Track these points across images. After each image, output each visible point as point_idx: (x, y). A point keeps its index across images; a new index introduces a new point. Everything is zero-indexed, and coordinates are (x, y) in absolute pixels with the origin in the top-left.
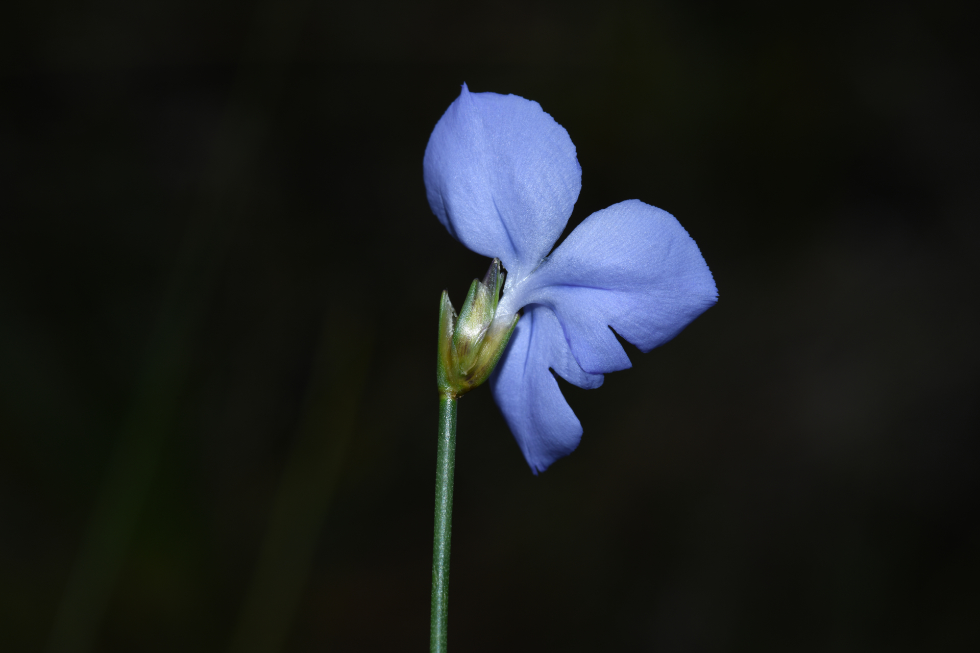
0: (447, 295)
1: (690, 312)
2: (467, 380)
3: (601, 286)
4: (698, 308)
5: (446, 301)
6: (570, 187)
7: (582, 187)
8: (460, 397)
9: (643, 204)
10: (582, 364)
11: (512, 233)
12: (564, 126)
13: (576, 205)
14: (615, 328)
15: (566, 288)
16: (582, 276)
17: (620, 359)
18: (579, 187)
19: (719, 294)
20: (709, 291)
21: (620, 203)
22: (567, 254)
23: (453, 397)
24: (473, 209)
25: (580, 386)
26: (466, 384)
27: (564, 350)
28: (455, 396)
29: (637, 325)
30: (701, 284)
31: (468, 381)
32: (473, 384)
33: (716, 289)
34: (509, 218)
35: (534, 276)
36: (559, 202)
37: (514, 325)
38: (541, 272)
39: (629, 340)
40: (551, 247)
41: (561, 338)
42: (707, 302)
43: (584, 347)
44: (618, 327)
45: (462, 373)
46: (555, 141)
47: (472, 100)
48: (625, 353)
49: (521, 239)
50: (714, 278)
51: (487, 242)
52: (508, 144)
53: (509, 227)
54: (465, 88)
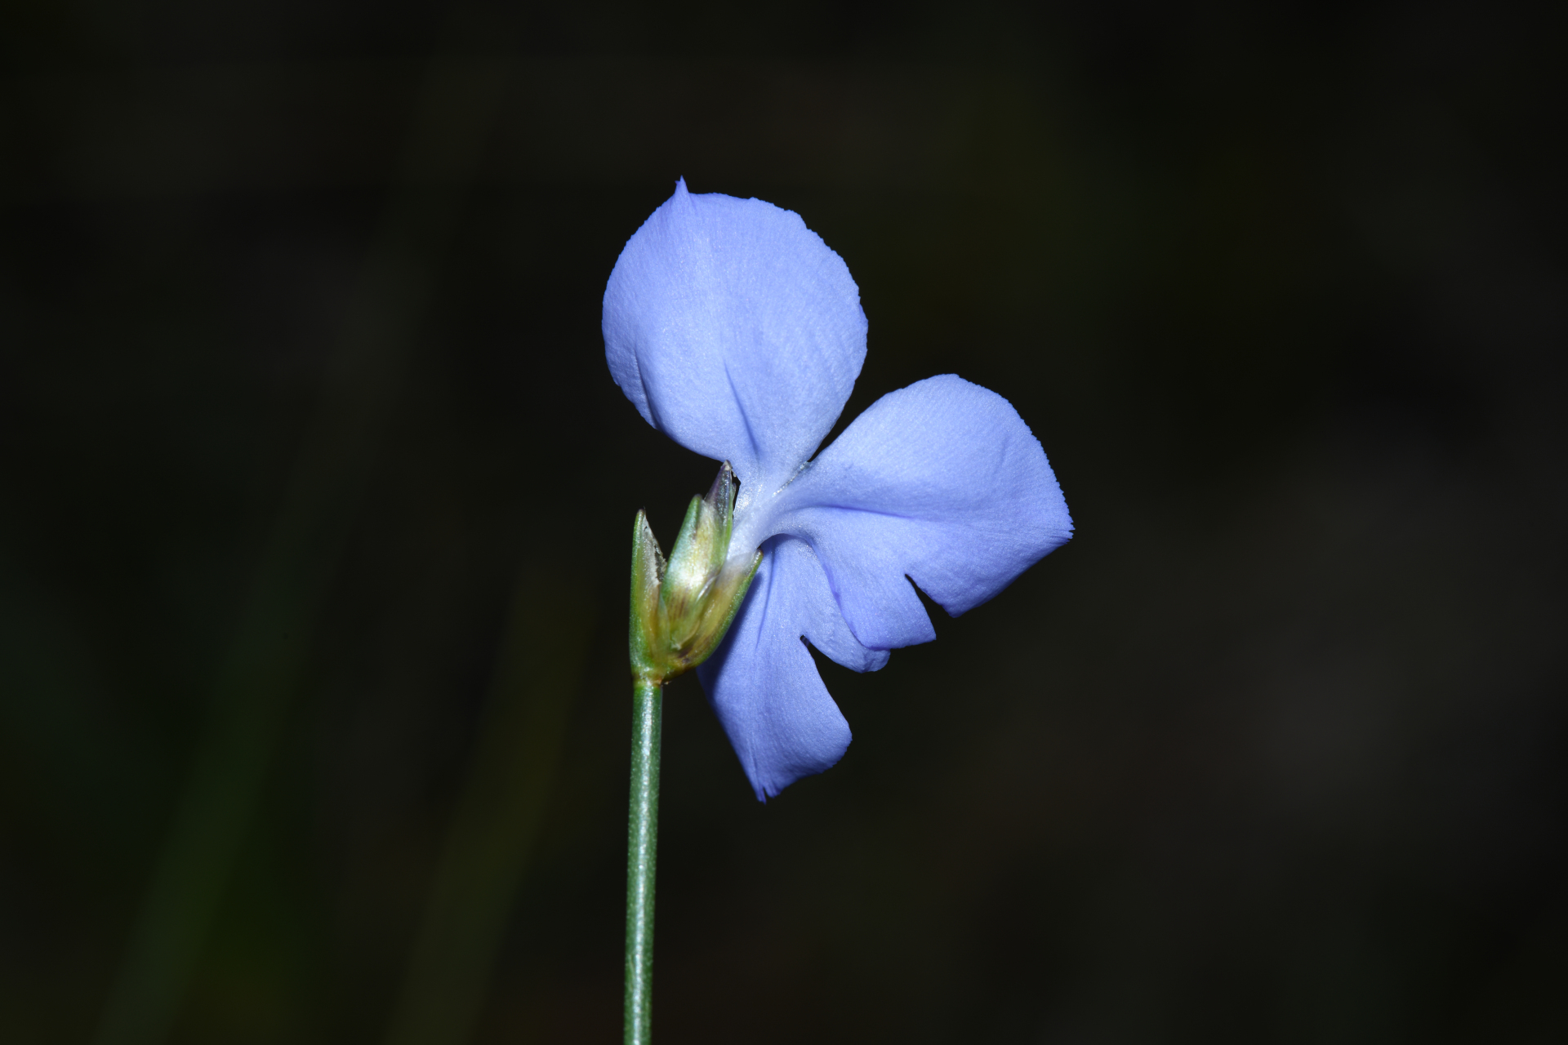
0: (645, 518)
1: (1029, 553)
2: (680, 657)
3: (895, 511)
4: (1041, 548)
5: (643, 528)
6: (850, 352)
7: (868, 353)
8: (667, 683)
9: (964, 382)
10: (858, 633)
11: (752, 420)
12: (839, 253)
13: (858, 382)
14: (915, 579)
15: (836, 512)
16: (865, 494)
17: (917, 626)
18: (863, 353)
19: (1074, 527)
20: (1059, 522)
21: (927, 380)
22: (842, 460)
23: (657, 684)
24: (691, 381)
25: (851, 668)
26: (679, 664)
27: (829, 608)
28: (659, 682)
29: (950, 574)
30: (1047, 510)
31: (683, 658)
32: (689, 663)
33: (1069, 519)
34: (750, 398)
35: (787, 491)
36: (832, 375)
37: (755, 570)
38: (798, 486)
39: (935, 598)
40: (816, 447)
41: (825, 591)
42: (1056, 540)
43: (864, 607)
44: (921, 577)
45: (673, 646)
46: (826, 277)
47: (694, 206)
48: (928, 618)
49: (769, 433)
50: (1065, 501)
51: (712, 434)
52: (753, 280)
53: (748, 411)
54: (682, 186)
